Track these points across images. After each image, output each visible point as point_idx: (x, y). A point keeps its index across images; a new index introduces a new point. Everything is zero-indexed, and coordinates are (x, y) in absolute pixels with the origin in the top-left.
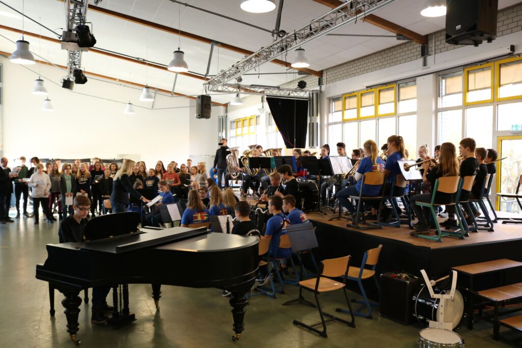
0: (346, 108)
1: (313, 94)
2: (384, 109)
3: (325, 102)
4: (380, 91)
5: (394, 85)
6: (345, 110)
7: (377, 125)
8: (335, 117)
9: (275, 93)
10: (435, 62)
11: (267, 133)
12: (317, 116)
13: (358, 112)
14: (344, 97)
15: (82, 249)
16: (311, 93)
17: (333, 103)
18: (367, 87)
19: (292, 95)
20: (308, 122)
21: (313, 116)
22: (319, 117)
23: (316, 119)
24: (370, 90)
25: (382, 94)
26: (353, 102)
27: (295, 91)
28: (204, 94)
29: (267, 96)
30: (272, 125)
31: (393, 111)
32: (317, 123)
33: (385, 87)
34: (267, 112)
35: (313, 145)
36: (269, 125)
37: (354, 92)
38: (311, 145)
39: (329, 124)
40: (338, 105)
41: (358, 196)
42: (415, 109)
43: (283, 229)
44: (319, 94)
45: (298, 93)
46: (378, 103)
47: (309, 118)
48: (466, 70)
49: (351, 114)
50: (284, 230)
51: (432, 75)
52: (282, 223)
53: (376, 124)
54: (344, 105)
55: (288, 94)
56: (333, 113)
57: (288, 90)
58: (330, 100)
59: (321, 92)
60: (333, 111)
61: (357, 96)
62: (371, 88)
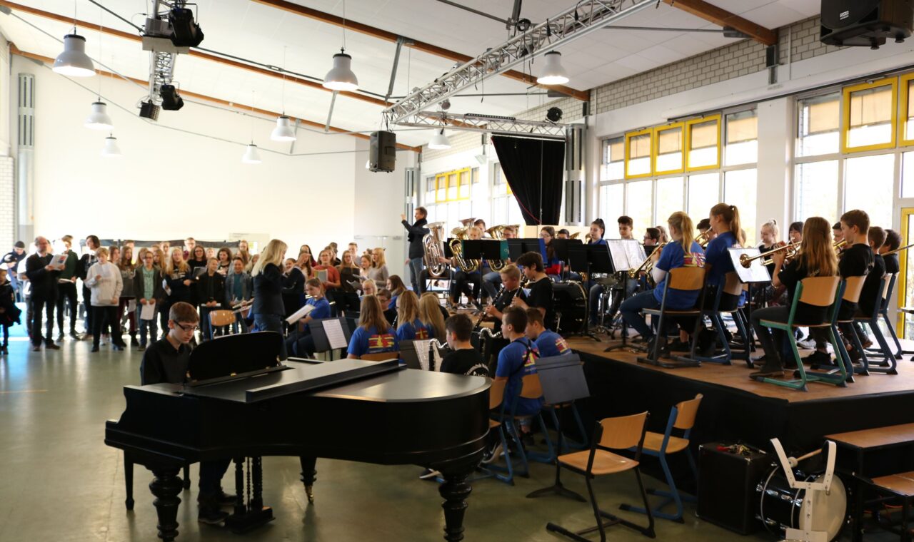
0: (632, 156)
1: (573, 130)
2: (698, 158)
3: (595, 145)
4: (691, 127)
5: (718, 117)
6: (630, 159)
7: (687, 185)
8: (612, 171)
9: (507, 128)
10: (790, 79)
11: (490, 198)
12: (580, 169)
13: (653, 164)
14: (628, 136)
15: (185, 395)
16: (570, 129)
17: (609, 147)
18: (669, 120)
19: (536, 132)
20: (565, 179)
21: (573, 169)
22: (583, 172)
23: (578, 175)
24: (674, 125)
25: (696, 132)
26: (643, 145)
27: (543, 125)
28: (384, 129)
29: (493, 133)
30: (499, 184)
31: (714, 162)
32: (580, 182)
33: (701, 120)
34: (490, 162)
35: (572, 221)
36: (495, 184)
37: (645, 128)
38: (569, 219)
39: (600, 184)
40: (617, 150)
41: (659, 309)
42: (754, 159)
43: (526, 365)
44: (584, 131)
45: (547, 128)
46: (688, 147)
47: (565, 173)
48: (847, 91)
49: (640, 166)
50: (529, 367)
51: (785, 99)
52: (524, 356)
53: (685, 185)
54: (628, 150)
55: (529, 131)
56: (607, 163)
57: (530, 123)
58: (603, 141)
59: (587, 127)
60: (609, 161)
61: (651, 134)
62: (676, 122)
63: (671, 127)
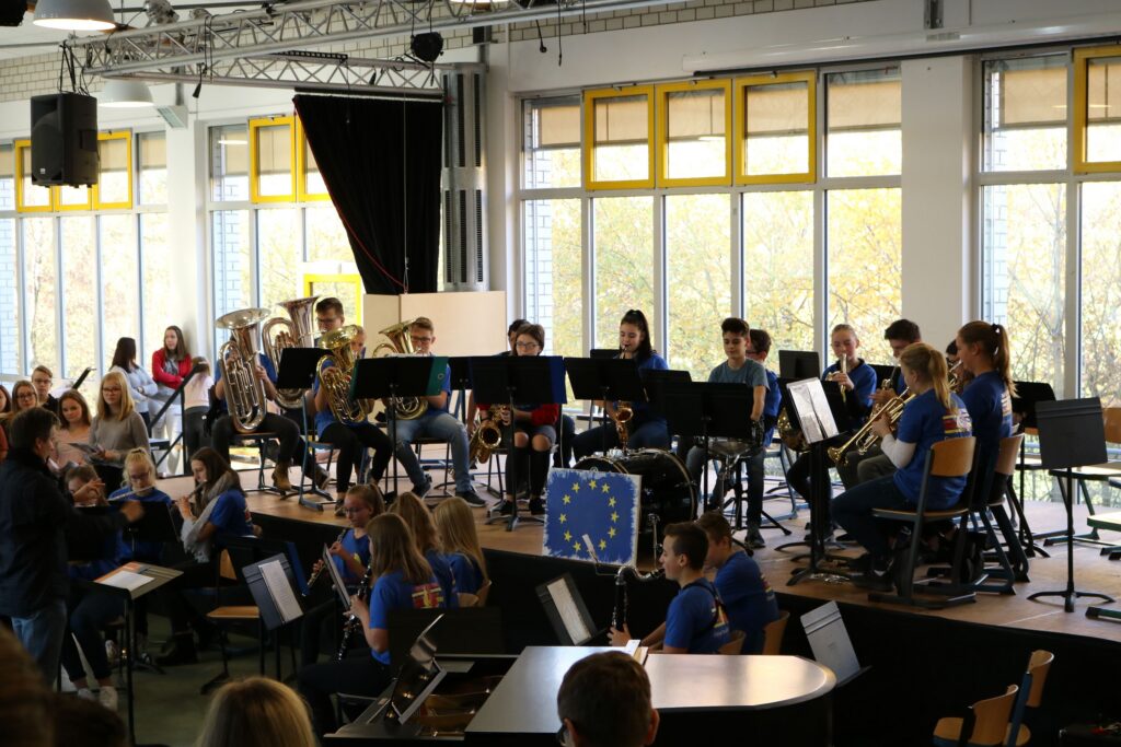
0: (601, 137)
1: (460, 78)
2: (764, 156)
3: (506, 110)
4: (746, 90)
5: (809, 76)
6: (596, 144)
7: (738, 213)
8: (554, 168)
10: (970, 23)
11: (200, 212)
12: (478, 164)
13: (656, 162)
14: (590, 96)
16: (452, 75)
17: (535, 113)
18: (697, 74)
19: (384, 82)
20: (444, 186)
21: (462, 164)
22: (482, 170)
23: (472, 177)
24: (705, 83)
25: (754, 101)
26: (631, 118)
27: (397, 65)
29: (297, 89)
30: (221, 177)
31: (802, 166)
32: (479, 192)
33: (772, 78)
35: (464, 279)
36: (211, 176)
37: (635, 84)
38: (457, 276)
39: (522, 196)
40: (565, 121)
42: (895, 169)
43: (717, 626)
44: (478, 81)
45: (408, 73)
46: (739, 131)
47: (445, 171)
48: (1081, 55)
49: (622, 162)
51: (960, 60)
52: (714, 610)
53: (734, 211)
54: (589, 125)
55: (368, 79)
56: (533, 150)
57: (372, 63)
58: (523, 101)
59: (487, 69)
60: (536, 145)
61: (651, 96)
62: (711, 78)
63: (697, 87)
